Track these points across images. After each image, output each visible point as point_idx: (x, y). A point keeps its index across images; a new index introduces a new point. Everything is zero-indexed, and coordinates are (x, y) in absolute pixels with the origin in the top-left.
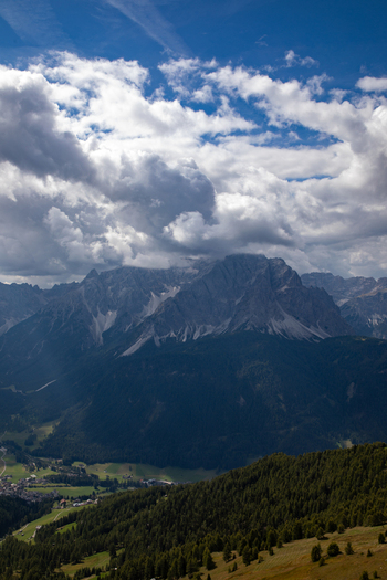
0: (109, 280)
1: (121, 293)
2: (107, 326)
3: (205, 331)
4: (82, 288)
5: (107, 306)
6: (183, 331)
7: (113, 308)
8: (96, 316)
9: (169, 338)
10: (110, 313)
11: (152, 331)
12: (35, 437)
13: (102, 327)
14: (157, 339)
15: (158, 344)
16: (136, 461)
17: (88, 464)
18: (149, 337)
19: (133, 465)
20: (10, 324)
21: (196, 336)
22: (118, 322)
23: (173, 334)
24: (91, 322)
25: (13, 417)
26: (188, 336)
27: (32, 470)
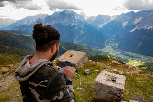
0: (126, 15)
1: (129, 18)
2: (126, 25)
3: (150, 27)
4: (121, 17)
5: (126, 20)
6: (145, 27)
7: (127, 21)
8: (123, 22)
9: (141, 29)
10: (126, 22)
11: (138, 27)
12: (115, 45)
13: (125, 25)
14: (139, 29)
15: (139, 30)
16: (137, 53)
17: (127, 52)
18: (137, 28)
19: (136, 54)
20: (105, 23)
21: (148, 28)
22: (128, 24)
23: (142, 28)
24: (122, 24)
25: (110, 41)
26: (146, 28)
27: (117, 51)
